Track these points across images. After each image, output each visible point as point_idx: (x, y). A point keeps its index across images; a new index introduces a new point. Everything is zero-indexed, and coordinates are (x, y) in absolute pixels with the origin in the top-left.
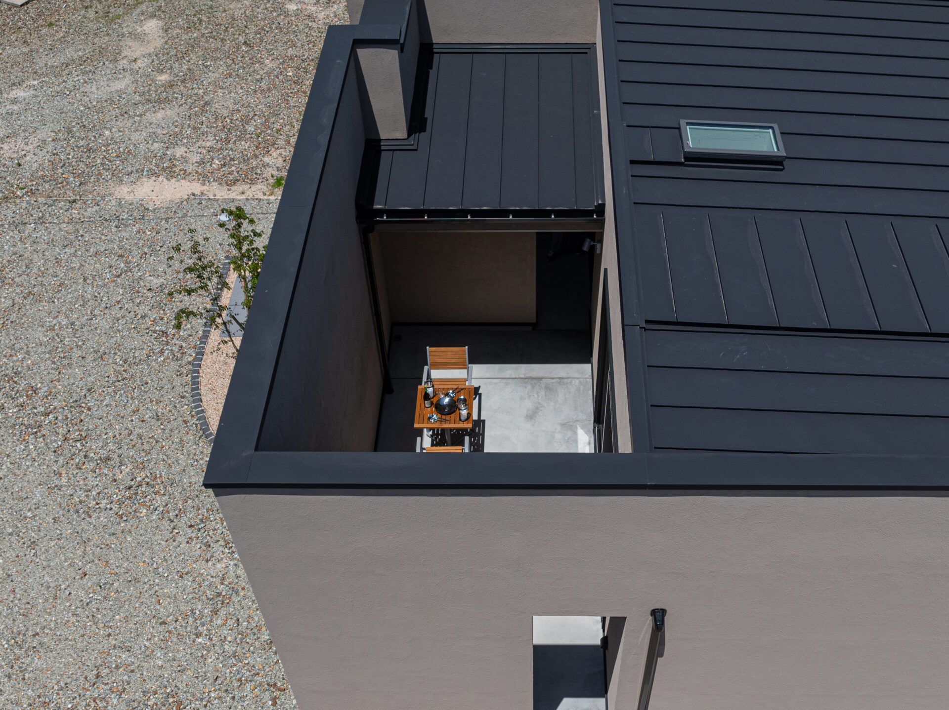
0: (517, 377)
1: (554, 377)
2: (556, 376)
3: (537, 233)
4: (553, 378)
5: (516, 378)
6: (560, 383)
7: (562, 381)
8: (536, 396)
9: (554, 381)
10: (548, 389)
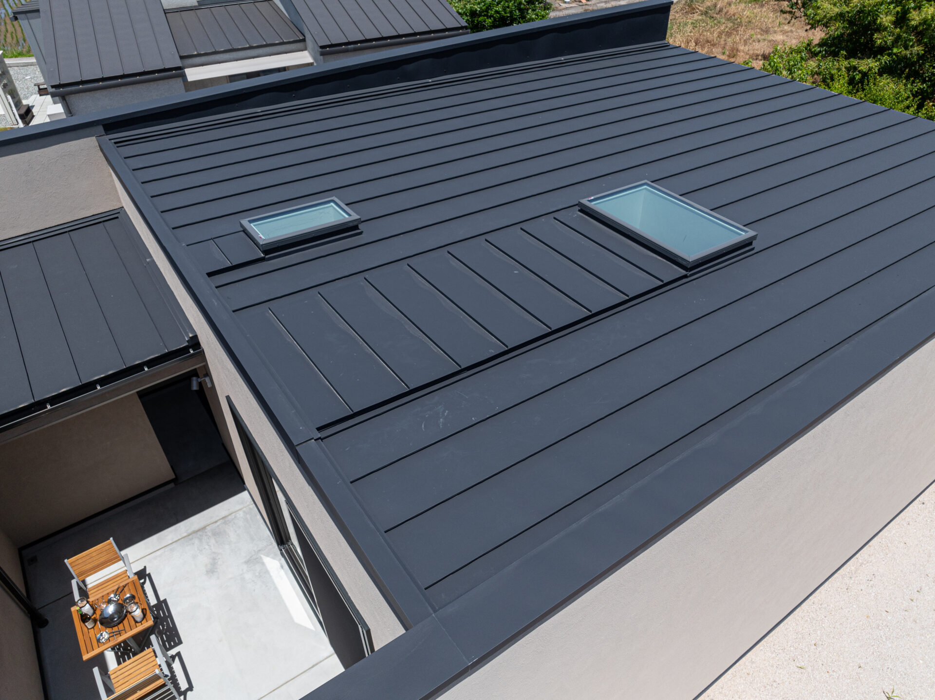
0: (180, 538)
1: (216, 520)
2: (218, 518)
3: (138, 392)
4: (216, 522)
5: (179, 540)
6: (225, 523)
7: (227, 519)
8: (207, 547)
9: (218, 523)
10: (216, 534)
